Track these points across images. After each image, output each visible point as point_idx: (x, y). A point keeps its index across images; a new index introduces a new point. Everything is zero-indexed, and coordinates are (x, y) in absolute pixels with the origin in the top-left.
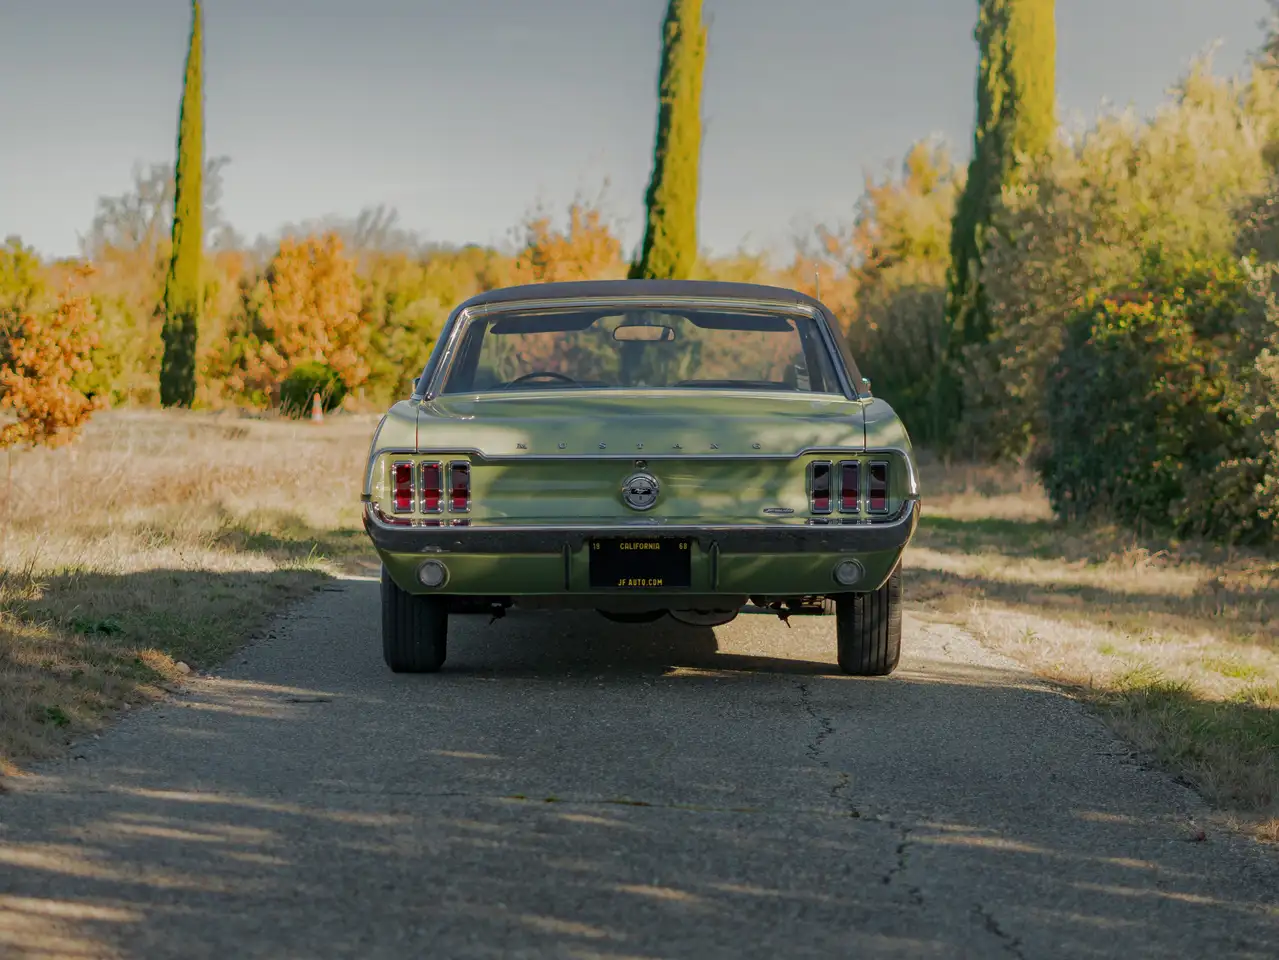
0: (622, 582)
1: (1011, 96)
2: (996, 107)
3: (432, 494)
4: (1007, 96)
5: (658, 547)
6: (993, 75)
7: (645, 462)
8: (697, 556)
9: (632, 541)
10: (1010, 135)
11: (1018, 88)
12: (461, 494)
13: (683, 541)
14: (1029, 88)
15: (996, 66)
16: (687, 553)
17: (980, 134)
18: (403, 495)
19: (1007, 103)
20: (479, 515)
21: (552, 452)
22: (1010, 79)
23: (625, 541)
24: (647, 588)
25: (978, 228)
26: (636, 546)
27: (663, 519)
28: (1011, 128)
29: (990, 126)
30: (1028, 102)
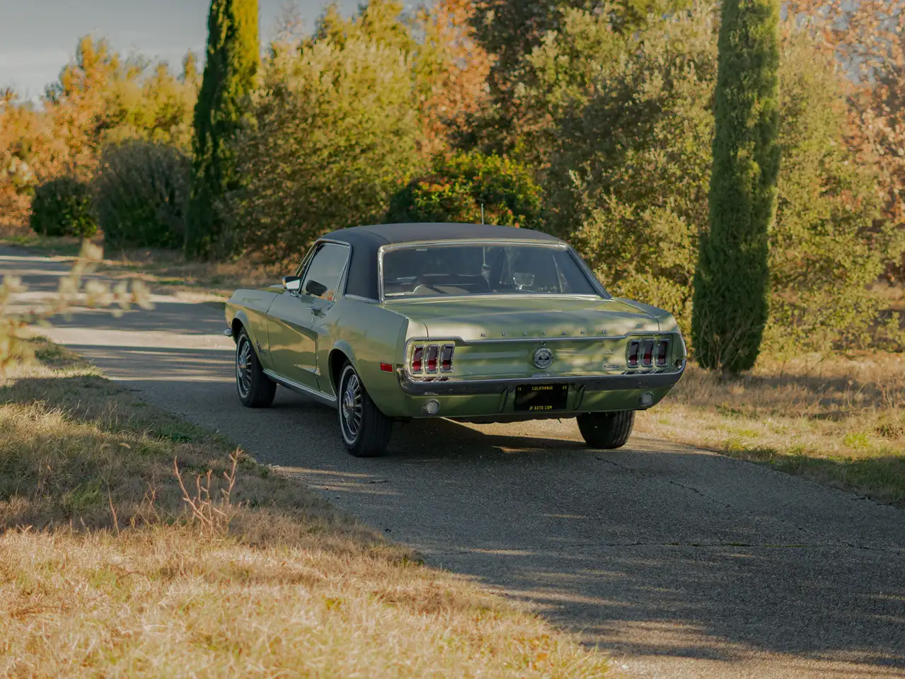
0: (531, 408)
1: (231, 29)
2: (223, 36)
3: (432, 363)
4: (230, 28)
5: (551, 388)
6: (221, 15)
7: (545, 342)
8: (571, 393)
9: (539, 386)
10: (231, 54)
11: (236, 24)
12: (447, 363)
13: (565, 385)
14: (243, 23)
15: (222, 9)
16: (566, 391)
17: (212, 52)
18: (417, 364)
19: (230, 33)
20: (455, 375)
21: (499, 338)
22: (230, 16)
23: (535, 386)
24: (544, 410)
25: (213, 112)
26: (540, 388)
27: (552, 372)
28: (233, 48)
29: (219, 46)
30: (242, 32)
